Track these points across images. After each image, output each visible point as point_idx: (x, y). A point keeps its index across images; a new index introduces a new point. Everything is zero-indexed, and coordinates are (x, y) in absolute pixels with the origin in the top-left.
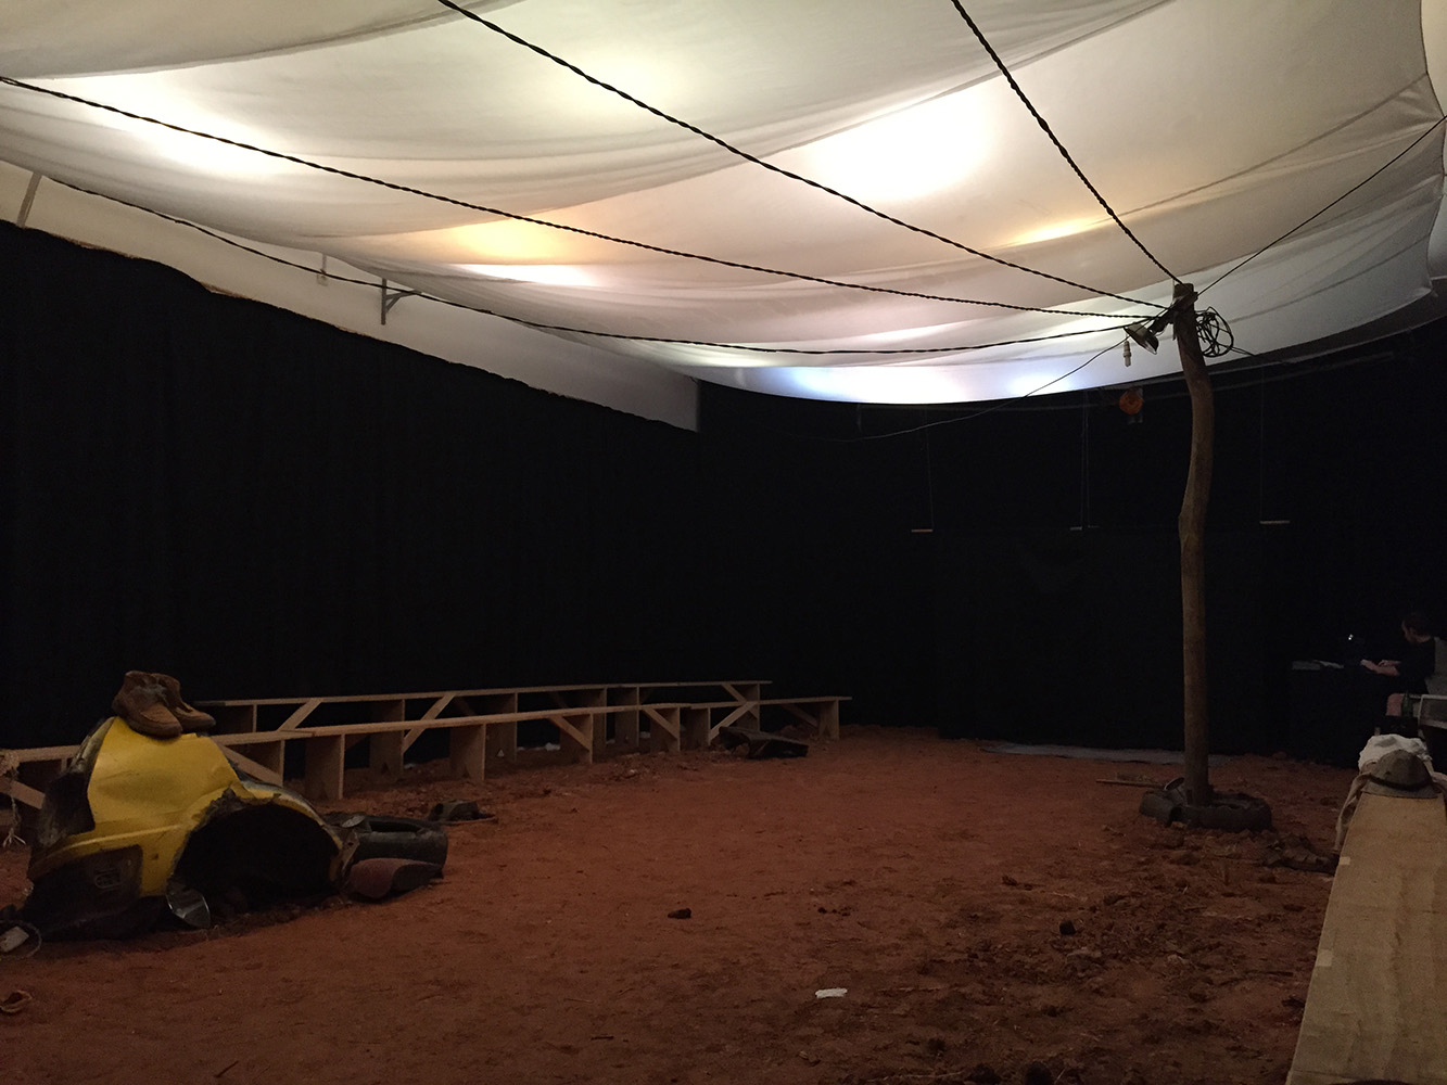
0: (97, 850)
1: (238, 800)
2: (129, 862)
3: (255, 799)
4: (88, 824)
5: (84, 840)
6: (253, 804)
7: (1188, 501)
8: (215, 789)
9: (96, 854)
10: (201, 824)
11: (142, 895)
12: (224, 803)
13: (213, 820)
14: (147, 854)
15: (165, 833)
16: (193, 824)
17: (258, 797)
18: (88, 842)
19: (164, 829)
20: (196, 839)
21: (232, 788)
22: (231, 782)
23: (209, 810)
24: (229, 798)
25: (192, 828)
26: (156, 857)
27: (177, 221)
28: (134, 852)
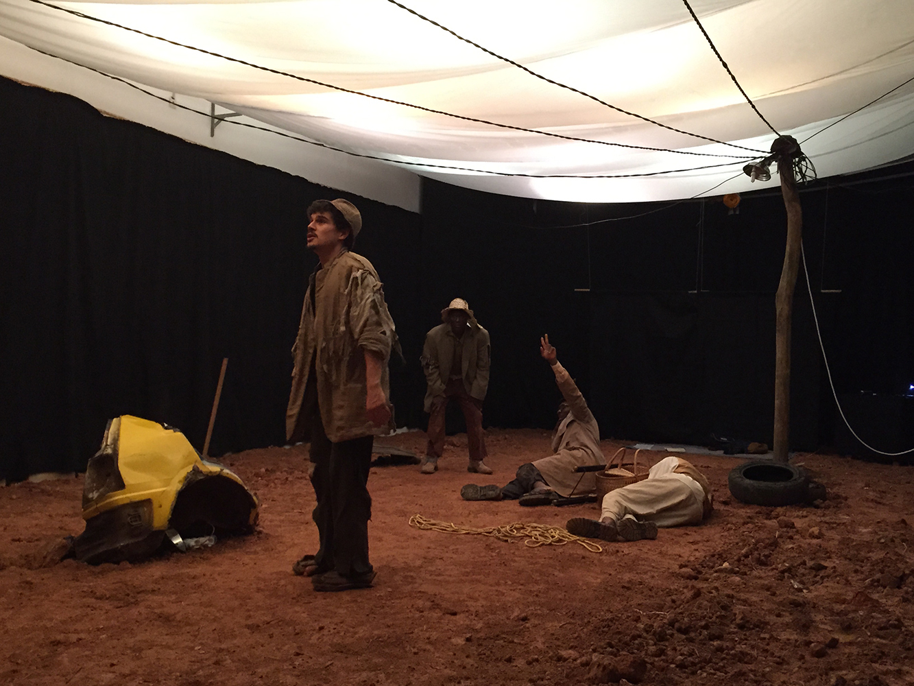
0: (128, 501)
1: (201, 472)
2: (146, 509)
3: (211, 472)
4: (121, 485)
5: (118, 496)
6: (210, 475)
7: (783, 283)
8: (188, 466)
9: (128, 504)
10: (184, 485)
11: (154, 530)
12: (193, 474)
13: (189, 483)
14: (155, 505)
15: (164, 491)
16: (179, 486)
17: (212, 470)
18: (120, 497)
19: (164, 489)
20: (181, 495)
21: (197, 465)
22: (196, 462)
23: (186, 478)
24: (196, 471)
25: (179, 489)
26: (161, 506)
28: (147, 502)
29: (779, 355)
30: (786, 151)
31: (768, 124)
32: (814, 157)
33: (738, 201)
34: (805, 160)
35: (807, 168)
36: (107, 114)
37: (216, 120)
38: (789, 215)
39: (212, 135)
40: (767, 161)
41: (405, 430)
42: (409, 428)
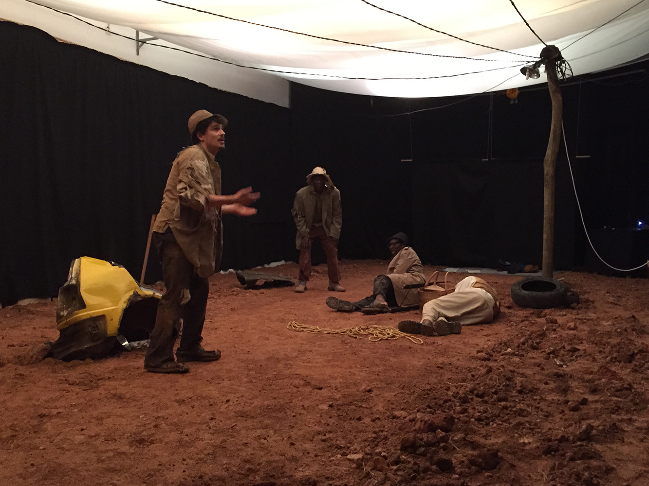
0: (89, 317)
1: (139, 295)
2: (101, 322)
3: (146, 295)
4: (83, 305)
5: (81, 313)
6: (146, 297)
7: (549, 152)
8: (130, 291)
9: (89, 319)
10: (127, 305)
11: (108, 336)
12: (134, 296)
13: (131, 303)
14: (108, 318)
16: (125, 306)
18: (83, 314)
19: (114, 308)
20: (126, 311)
21: (137, 290)
22: (136, 288)
23: (129, 300)
24: (136, 294)
26: (112, 320)
27: (63, 13)
28: (102, 317)
29: (546, 203)
30: (551, 56)
31: (538, 37)
32: (572, 60)
33: (517, 95)
34: (564, 63)
35: (566, 68)
36: (61, 40)
37: (140, 43)
38: (554, 103)
39: (138, 54)
40: (537, 64)
41: (283, 262)
42: (286, 261)
